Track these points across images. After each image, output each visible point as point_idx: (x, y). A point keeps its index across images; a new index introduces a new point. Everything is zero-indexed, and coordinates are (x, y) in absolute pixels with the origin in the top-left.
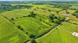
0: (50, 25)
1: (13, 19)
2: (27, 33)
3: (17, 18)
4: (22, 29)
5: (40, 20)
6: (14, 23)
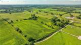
0: (53, 28)
2: (26, 36)
3: (17, 21)
4: (20, 32)
5: (42, 22)
6: (13, 26)
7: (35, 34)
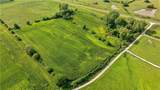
0: (109, 44)
1: (17, 27)
3: (28, 23)
5: (84, 27)
6: (20, 40)
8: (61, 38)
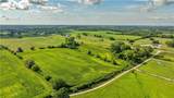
0: (115, 64)
2: (48, 79)
3: (32, 49)
4: (37, 70)
5: (89, 53)
6: (21, 58)
7: (73, 75)
8: (65, 58)
